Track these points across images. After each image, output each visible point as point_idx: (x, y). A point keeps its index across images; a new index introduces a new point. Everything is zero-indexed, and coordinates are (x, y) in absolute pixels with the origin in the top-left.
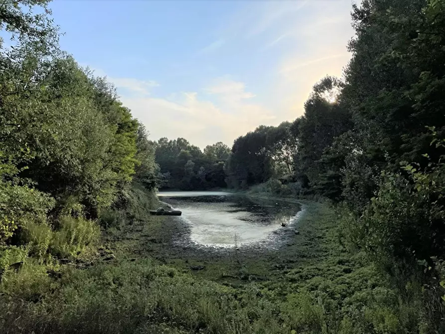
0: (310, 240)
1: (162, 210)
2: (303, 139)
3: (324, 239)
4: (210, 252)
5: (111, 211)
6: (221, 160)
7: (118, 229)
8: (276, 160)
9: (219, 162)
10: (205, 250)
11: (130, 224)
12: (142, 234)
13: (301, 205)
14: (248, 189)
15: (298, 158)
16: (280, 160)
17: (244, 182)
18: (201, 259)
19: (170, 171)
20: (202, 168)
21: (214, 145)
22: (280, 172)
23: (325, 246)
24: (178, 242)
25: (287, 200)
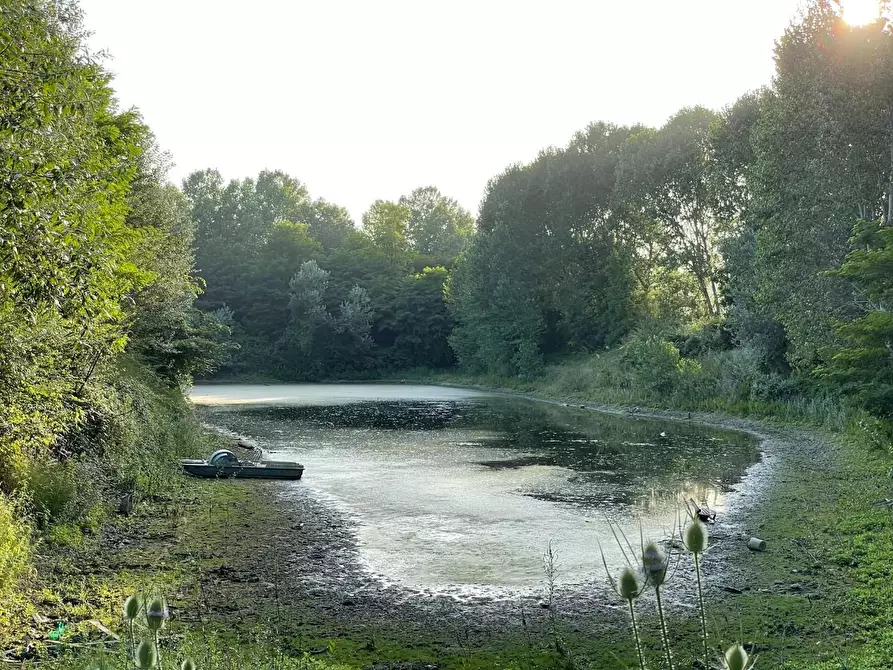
0: (809, 573)
1: (229, 457)
2: (770, 184)
3: (861, 568)
4: (444, 614)
5: (53, 462)
6: (432, 259)
7: (85, 530)
8: (655, 261)
9: (427, 269)
10: (425, 608)
11: (123, 511)
12: (178, 549)
13: (758, 441)
14: (542, 374)
15: (748, 255)
16: (672, 262)
17: (527, 348)
18: (419, 638)
19: (233, 304)
20: (357, 290)
21: (402, 199)
22: (670, 309)
23: (865, 593)
24: (318, 578)
25: (702, 419)
